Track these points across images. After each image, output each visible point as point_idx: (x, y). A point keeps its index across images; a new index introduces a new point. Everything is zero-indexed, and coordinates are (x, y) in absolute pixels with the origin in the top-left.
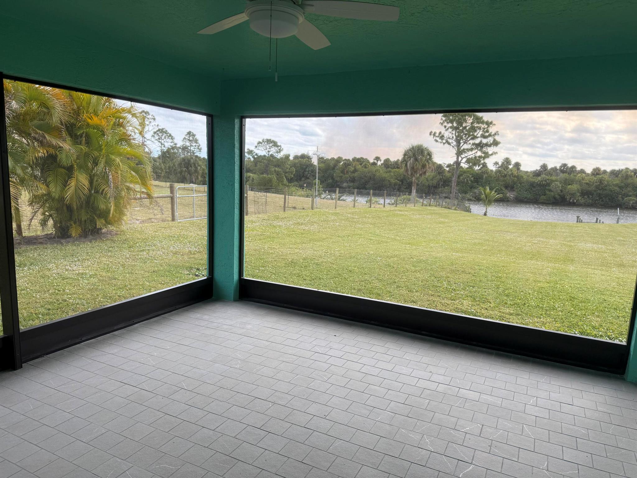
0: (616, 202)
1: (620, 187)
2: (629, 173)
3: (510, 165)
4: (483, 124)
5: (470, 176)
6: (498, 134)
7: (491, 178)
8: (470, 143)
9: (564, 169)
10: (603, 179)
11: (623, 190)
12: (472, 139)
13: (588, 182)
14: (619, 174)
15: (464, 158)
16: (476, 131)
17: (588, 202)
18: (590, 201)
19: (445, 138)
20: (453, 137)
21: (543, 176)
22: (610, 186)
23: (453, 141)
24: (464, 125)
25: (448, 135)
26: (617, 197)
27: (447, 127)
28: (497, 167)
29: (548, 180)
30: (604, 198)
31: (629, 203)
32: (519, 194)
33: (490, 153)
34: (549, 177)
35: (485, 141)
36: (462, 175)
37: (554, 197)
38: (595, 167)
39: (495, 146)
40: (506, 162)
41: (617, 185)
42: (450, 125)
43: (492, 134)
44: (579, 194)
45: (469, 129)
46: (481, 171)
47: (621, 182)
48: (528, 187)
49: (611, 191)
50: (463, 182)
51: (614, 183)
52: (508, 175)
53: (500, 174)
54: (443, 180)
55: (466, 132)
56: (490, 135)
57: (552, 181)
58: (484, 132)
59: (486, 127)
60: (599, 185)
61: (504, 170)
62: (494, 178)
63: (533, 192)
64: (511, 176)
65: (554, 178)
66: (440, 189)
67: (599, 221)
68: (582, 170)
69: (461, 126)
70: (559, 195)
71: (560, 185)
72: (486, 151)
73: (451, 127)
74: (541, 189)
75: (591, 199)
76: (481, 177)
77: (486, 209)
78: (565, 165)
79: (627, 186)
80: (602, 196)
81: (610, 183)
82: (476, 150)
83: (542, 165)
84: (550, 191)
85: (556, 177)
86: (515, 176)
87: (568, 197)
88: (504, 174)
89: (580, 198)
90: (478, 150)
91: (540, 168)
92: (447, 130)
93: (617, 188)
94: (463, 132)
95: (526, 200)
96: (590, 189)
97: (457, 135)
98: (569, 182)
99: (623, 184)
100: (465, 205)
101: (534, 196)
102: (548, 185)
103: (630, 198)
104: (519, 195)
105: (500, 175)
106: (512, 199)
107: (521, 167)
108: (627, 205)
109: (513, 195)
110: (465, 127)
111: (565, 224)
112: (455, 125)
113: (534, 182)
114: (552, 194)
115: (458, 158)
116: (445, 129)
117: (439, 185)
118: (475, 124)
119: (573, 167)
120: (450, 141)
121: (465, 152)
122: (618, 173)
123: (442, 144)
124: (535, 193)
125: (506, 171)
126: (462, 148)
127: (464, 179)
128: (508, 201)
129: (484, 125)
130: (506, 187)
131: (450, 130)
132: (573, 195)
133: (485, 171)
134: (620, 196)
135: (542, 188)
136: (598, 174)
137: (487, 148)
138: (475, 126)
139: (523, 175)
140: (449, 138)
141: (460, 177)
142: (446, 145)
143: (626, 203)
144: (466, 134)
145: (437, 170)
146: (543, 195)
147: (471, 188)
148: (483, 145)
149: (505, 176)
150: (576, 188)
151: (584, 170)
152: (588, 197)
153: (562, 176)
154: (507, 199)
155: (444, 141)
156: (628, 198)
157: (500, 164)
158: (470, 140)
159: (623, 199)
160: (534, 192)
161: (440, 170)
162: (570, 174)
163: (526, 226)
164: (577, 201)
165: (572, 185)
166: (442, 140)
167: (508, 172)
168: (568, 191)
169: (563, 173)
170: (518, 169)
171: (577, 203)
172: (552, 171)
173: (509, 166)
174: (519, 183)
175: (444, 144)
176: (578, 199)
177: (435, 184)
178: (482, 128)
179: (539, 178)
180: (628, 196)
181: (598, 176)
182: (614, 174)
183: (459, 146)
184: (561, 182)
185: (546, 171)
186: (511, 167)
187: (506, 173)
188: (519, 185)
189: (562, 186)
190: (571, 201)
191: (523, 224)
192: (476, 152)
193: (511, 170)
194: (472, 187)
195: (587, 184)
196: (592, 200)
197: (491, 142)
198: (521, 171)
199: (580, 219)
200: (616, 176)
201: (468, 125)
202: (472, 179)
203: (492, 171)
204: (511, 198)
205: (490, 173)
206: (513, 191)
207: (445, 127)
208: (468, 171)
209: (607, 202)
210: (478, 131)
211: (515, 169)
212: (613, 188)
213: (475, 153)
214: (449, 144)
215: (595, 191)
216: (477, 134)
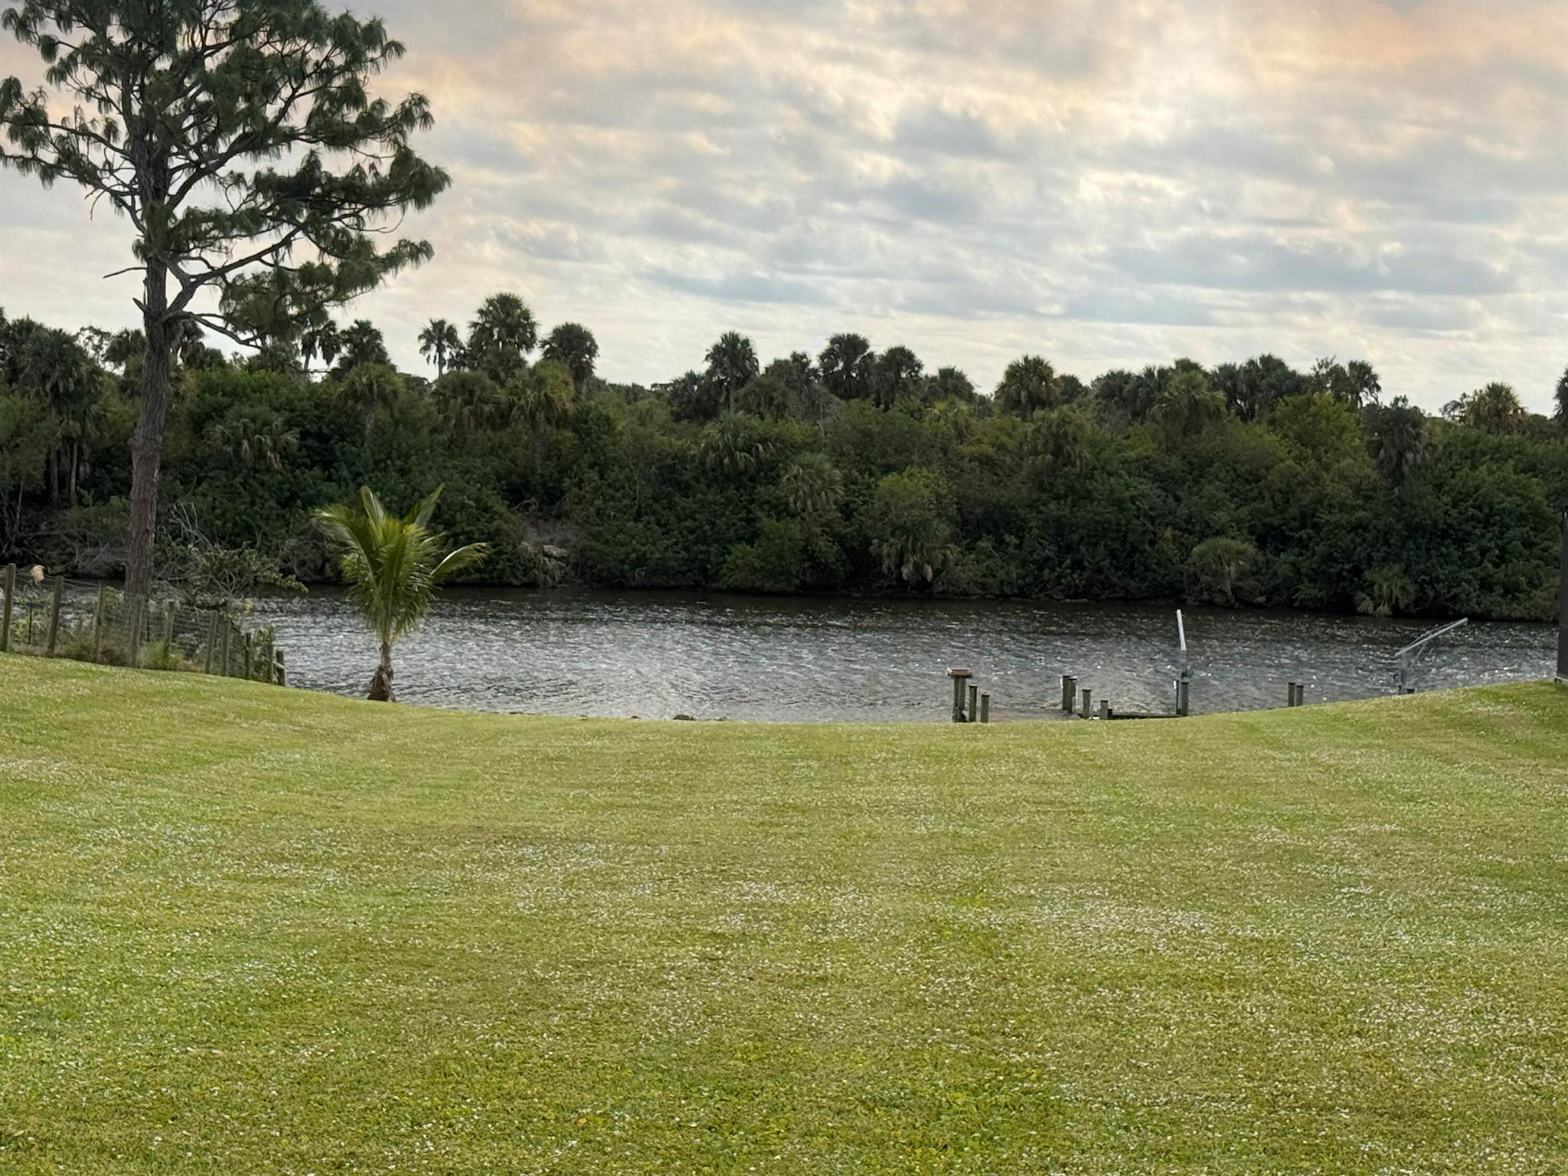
0: (1147, 569)
1: (1159, 479)
2: (1203, 395)
3: (529, 345)
4: (319, 41)
5: (278, 421)
6: (426, 118)
7: (417, 431)
8: (238, 179)
9: (847, 369)
10: (1070, 429)
11: (1177, 499)
12: (253, 144)
13: (991, 451)
14: (1149, 401)
15: (201, 279)
16: (270, 91)
17: (1001, 574)
18: (1014, 571)
19: (54, 132)
20: (111, 129)
21: (734, 415)
22: (1110, 474)
23: (117, 160)
24: (182, 45)
25: (77, 111)
26: (1152, 543)
27: (63, 52)
28: (446, 356)
29: (764, 441)
30: (1083, 549)
31: (1218, 574)
32: (596, 537)
33: (383, 248)
34: (768, 418)
35: (337, 163)
36: (217, 412)
37: (804, 550)
38: (1017, 357)
39: (411, 206)
40: (502, 324)
41: (1144, 467)
42: (80, 35)
43: (388, 114)
44: (944, 529)
45: (223, 68)
46: (342, 388)
47: (1168, 450)
48: (649, 492)
49: (1119, 503)
50: (230, 464)
51: (1132, 454)
52: (521, 408)
53: (467, 403)
54: (91, 445)
55: (203, 97)
56: (372, 125)
57: (789, 448)
58: (332, 97)
59: (339, 60)
60: (1053, 470)
61: (495, 377)
62: (434, 431)
63: (680, 520)
64: (540, 416)
65: (796, 428)
66: (74, 514)
67: (1078, 697)
68: (947, 374)
69: (165, 45)
70: (839, 539)
71: (838, 474)
72: (353, 234)
73: (88, 54)
74: (730, 501)
75: (1012, 557)
76: (349, 431)
77: (386, 649)
78: (848, 347)
79: (1199, 468)
80: (1075, 537)
81: (1105, 454)
82: (286, 229)
83: (717, 348)
84: (780, 510)
85: (806, 425)
86: (562, 421)
87: (885, 548)
88: (497, 403)
89: (953, 553)
90: (300, 227)
91: (708, 365)
92: (60, 74)
93: (1146, 487)
94: (181, 91)
95: (639, 574)
96: (1001, 495)
97: (136, 108)
98: (884, 454)
99: (1175, 462)
100: (236, 630)
101: (686, 549)
102: (769, 472)
103: (1223, 541)
104: (599, 546)
105: (466, 410)
106: (558, 574)
107: (597, 362)
108: (1209, 589)
109: (562, 544)
110: (195, 58)
111: (902, 736)
112: (117, 35)
113: (681, 458)
114: (794, 528)
115: (155, 283)
116: (47, 66)
117: (63, 482)
118: (262, 37)
119: (901, 358)
120: (95, 155)
121: (203, 240)
122: (1142, 393)
123: (34, 176)
124: (692, 532)
125: (502, 385)
126: (179, 212)
127: (239, 444)
128: (532, 585)
129: (323, 44)
130: (516, 494)
131: (86, 75)
132: (911, 531)
133: (370, 385)
134: (1168, 533)
135: (731, 492)
136: (1037, 401)
137: (356, 214)
138: (267, 51)
139: (611, 412)
140: (84, 132)
141: (209, 427)
142: (66, 183)
143: (1204, 578)
144: (203, 111)
145: (45, 377)
146: (739, 539)
147: (286, 503)
148: (327, 194)
149: (502, 418)
150: (927, 492)
151: (960, 377)
152: (1000, 543)
153: (840, 412)
154: (525, 573)
155: (48, 155)
156: (1210, 542)
157: (464, 335)
158: (232, 151)
159: (1185, 550)
160: (688, 523)
161: (66, 375)
162: (884, 401)
163: (651, 777)
164: (937, 573)
165: (901, 472)
166: (31, 143)
167: (514, 391)
168: (884, 514)
169: (846, 396)
170: (582, 372)
171: (939, 588)
172: (782, 385)
173: (523, 353)
174: (592, 466)
175: (48, 173)
176: (945, 561)
177: (38, 475)
178: (309, 69)
179: (711, 429)
180: (1208, 531)
181: (1039, 413)
182: (1124, 402)
183: (160, 190)
184: (838, 457)
185: (749, 386)
186: (533, 357)
187: (502, 395)
188: (594, 475)
189: (848, 481)
190: (906, 571)
191: (634, 761)
192: (287, 242)
193: (537, 376)
194: (293, 497)
195: (985, 461)
196: (1024, 563)
197: (384, 169)
198: (600, 384)
199: (974, 689)
200: (1135, 414)
201: (210, 41)
202: (291, 438)
203: (415, 383)
204: (551, 564)
205: (403, 397)
206: (558, 517)
207: (49, 47)
208: (261, 388)
209: (1100, 571)
210: (286, 92)
211: (561, 372)
212: (1127, 487)
213: (274, 249)
214: (88, 175)
215: (1032, 506)
216: (283, 113)
